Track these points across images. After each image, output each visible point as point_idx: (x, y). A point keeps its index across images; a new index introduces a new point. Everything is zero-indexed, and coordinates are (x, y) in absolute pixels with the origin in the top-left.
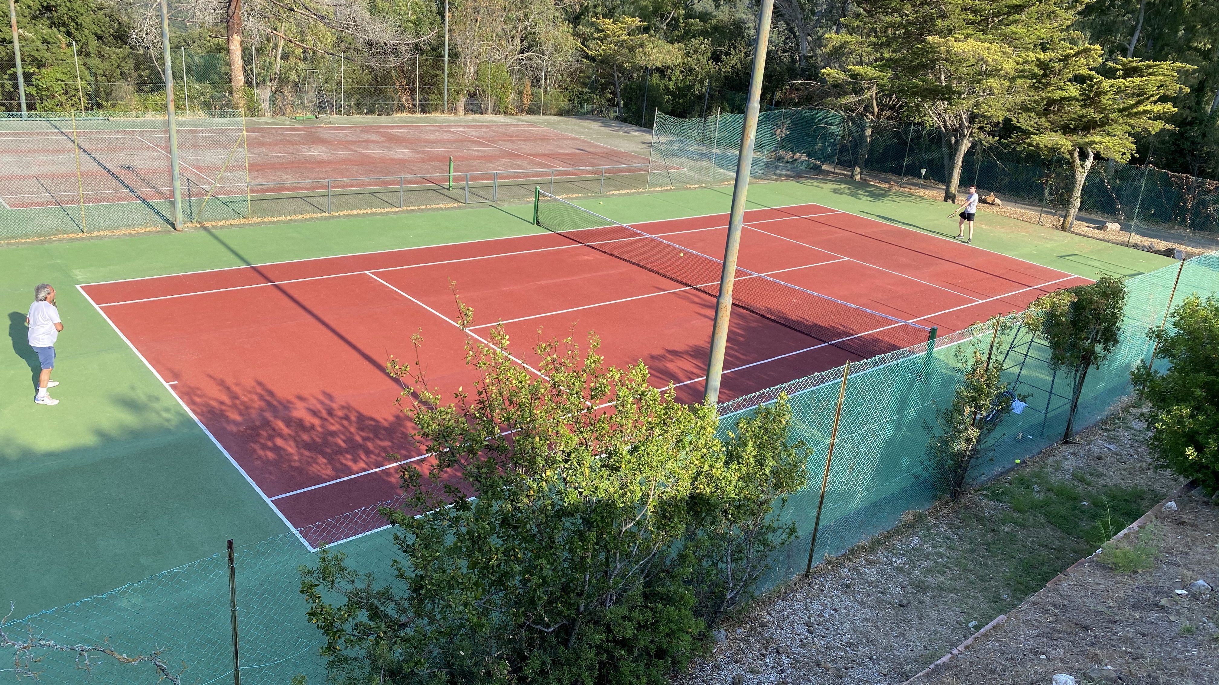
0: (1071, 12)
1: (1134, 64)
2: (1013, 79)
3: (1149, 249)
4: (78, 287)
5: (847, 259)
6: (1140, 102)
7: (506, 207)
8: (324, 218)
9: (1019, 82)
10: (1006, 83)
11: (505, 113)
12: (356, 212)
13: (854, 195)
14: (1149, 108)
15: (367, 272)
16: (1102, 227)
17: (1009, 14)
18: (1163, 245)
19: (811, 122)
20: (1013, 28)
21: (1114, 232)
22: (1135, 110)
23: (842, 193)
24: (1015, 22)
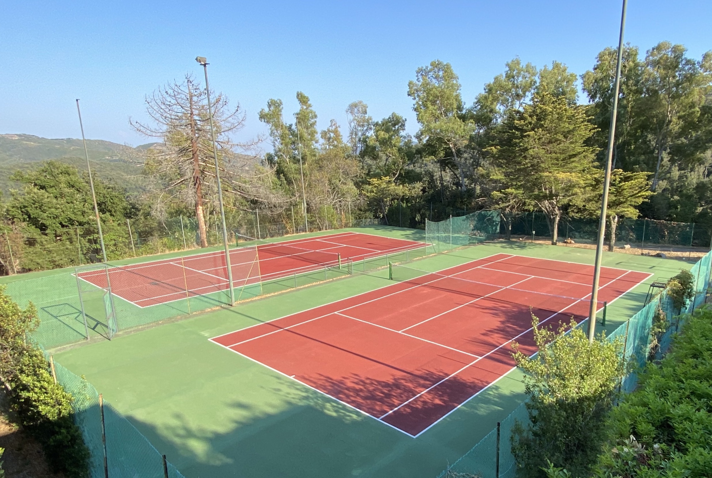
0: (593, 154)
1: (629, 175)
2: (584, 188)
3: (648, 255)
4: (209, 340)
5: (533, 277)
6: (640, 192)
7: (370, 274)
8: (293, 291)
9: (587, 189)
10: (582, 190)
11: (335, 228)
12: (306, 286)
13: (512, 248)
14: (644, 194)
15: (336, 313)
16: (623, 248)
17: (570, 158)
18: (653, 253)
19: (485, 216)
20: (574, 164)
21: (628, 249)
22: (637, 195)
23: (506, 248)
24: (573, 162)
